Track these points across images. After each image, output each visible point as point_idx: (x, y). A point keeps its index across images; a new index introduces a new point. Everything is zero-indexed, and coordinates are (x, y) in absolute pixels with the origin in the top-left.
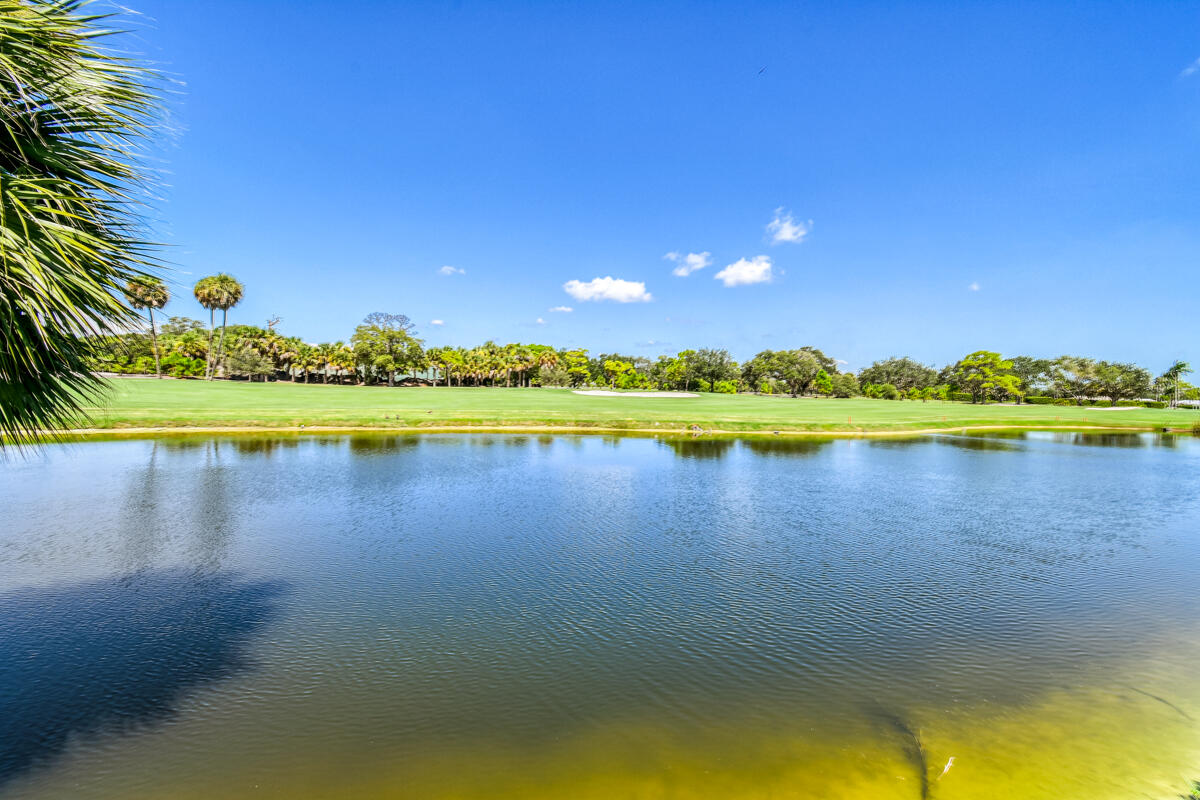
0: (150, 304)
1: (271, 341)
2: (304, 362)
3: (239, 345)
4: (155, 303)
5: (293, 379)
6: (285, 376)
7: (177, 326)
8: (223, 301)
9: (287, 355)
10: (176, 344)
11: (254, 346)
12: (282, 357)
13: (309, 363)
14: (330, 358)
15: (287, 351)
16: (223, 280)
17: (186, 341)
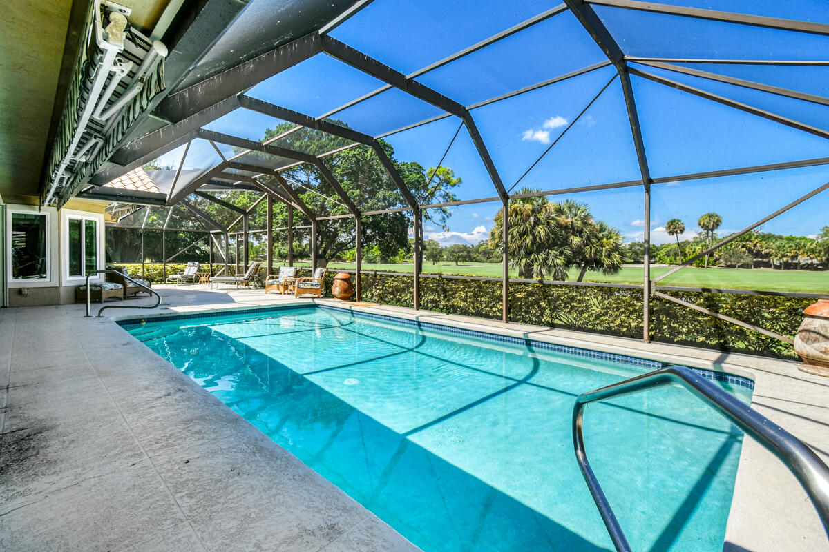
0: (677, 232)
1: (755, 242)
2: (779, 255)
3: (733, 246)
4: (679, 231)
5: (773, 267)
6: (768, 265)
7: (702, 237)
8: (711, 227)
9: (767, 251)
10: (697, 248)
11: (743, 247)
12: (763, 252)
13: (784, 256)
14: (801, 251)
15: (767, 248)
16: (711, 216)
17: (702, 246)
